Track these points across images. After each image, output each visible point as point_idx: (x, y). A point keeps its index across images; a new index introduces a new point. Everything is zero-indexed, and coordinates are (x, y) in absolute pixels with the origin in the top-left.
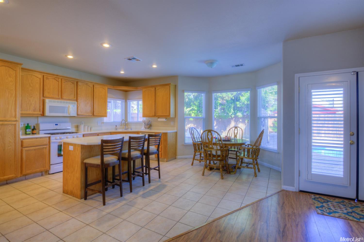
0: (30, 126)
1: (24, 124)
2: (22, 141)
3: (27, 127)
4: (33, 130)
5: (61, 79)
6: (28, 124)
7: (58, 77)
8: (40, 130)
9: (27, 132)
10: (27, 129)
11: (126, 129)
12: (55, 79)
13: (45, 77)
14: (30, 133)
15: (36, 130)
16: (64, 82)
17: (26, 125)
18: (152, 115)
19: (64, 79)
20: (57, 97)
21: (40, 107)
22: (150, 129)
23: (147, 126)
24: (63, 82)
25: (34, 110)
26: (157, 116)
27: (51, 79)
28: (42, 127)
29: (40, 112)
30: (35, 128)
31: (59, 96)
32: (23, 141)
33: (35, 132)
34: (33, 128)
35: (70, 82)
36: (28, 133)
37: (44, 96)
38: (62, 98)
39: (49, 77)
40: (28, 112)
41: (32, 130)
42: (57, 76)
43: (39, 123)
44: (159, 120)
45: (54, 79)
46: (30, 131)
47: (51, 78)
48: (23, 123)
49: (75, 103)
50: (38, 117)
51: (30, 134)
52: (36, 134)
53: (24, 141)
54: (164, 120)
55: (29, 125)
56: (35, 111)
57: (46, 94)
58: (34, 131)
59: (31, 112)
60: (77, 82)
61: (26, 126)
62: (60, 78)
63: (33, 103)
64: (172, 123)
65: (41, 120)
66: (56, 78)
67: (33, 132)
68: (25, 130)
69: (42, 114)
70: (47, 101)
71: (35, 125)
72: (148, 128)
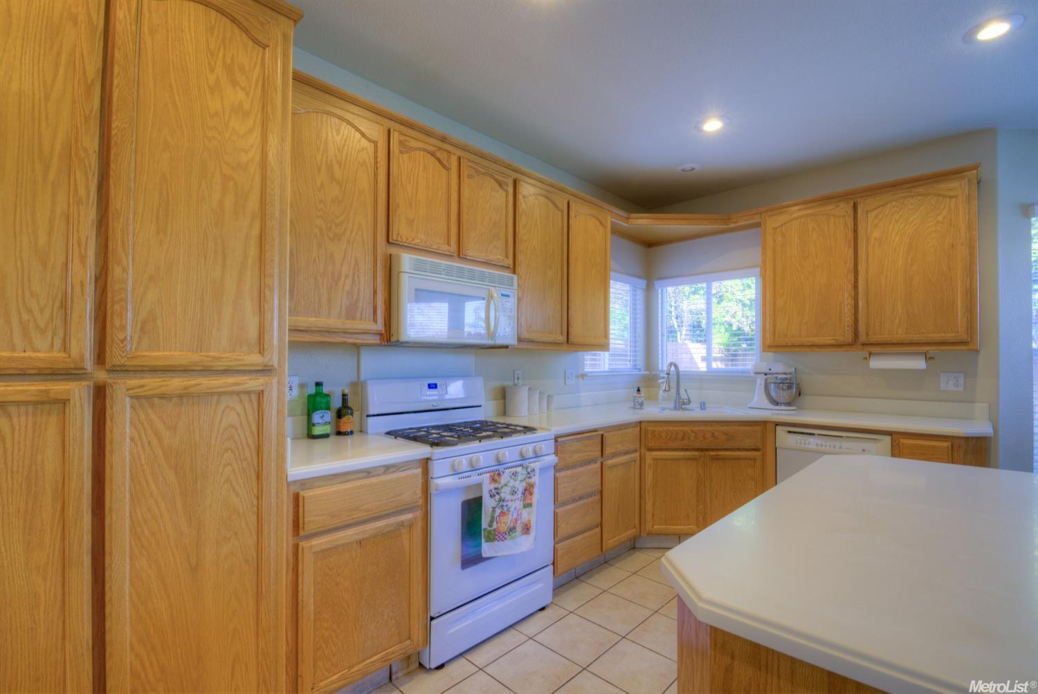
0: (328, 395)
1: (302, 386)
2: (296, 498)
3: (314, 402)
4: (340, 414)
5: (459, 158)
6: (318, 384)
7: (446, 146)
8: (371, 412)
9: (314, 425)
10: (315, 410)
11: (684, 403)
12: (438, 154)
13: (395, 137)
14: (327, 429)
15: (352, 414)
16: (470, 177)
17: (312, 390)
18: (832, 342)
19: (469, 160)
20: (445, 248)
21: (375, 292)
22: (799, 408)
23: (782, 393)
24: (465, 171)
25: (350, 315)
26: (864, 344)
27: (422, 152)
28: (378, 397)
29: (375, 320)
30: (350, 404)
31: (449, 244)
32: (302, 493)
33: (348, 423)
34: (337, 403)
35: (492, 176)
36: (317, 430)
37: (394, 237)
38: (460, 255)
39: (414, 144)
40: (322, 322)
41: (334, 414)
42: (443, 139)
43: (362, 378)
44: (876, 363)
45: (433, 154)
46: (326, 423)
47: (420, 149)
48: (296, 381)
49: (512, 279)
50: (357, 347)
51: (326, 436)
52: (352, 433)
53: (306, 494)
54: (919, 364)
55: (325, 390)
56: (354, 318)
57: (401, 229)
58: (344, 419)
59: (334, 322)
60: (515, 182)
61: (310, 396)
62: (454, 154)
63: (345, 269)
64: (949, 383)
65: (371, 362)
66: (440, 149)
67: (338, 425)
68: (306, 417)
69: (383, 332)
70: (407, 261)
71: (346, 391)
72: (789, 404)
